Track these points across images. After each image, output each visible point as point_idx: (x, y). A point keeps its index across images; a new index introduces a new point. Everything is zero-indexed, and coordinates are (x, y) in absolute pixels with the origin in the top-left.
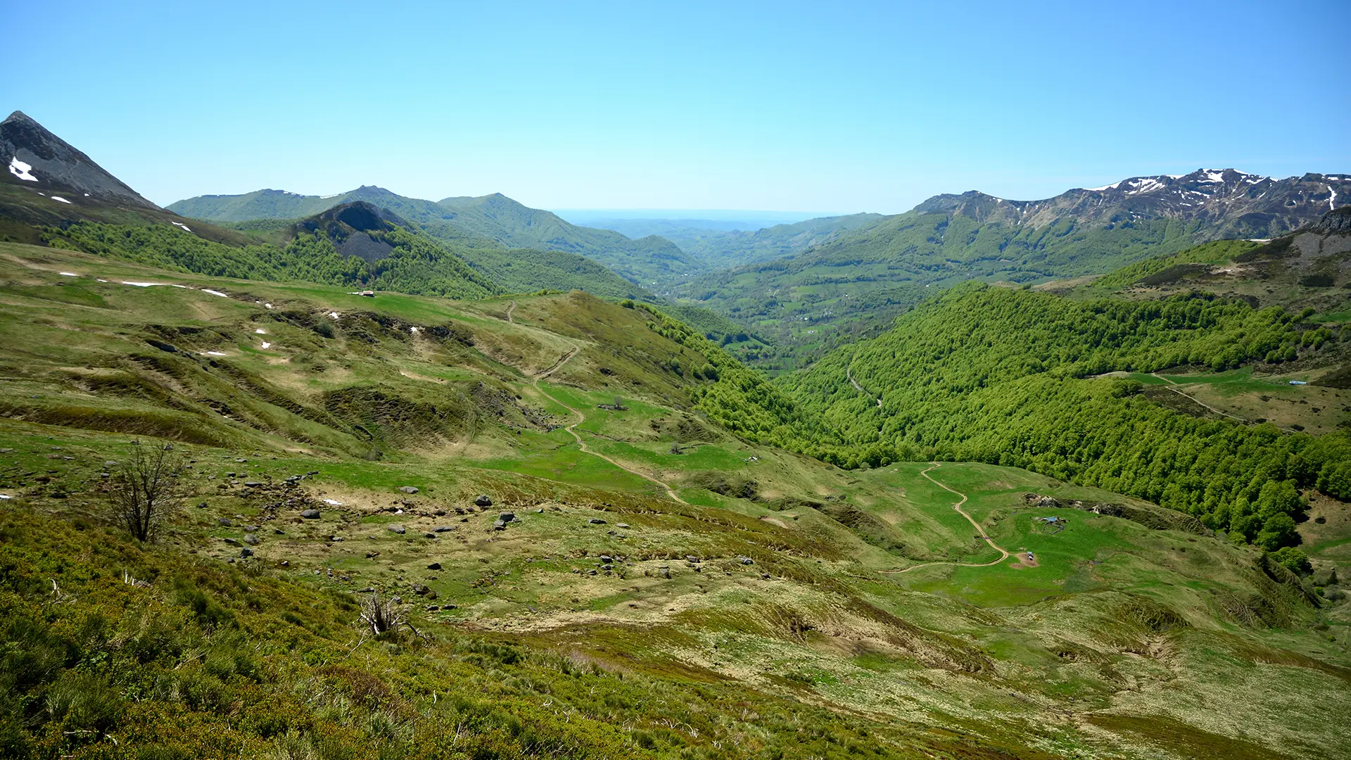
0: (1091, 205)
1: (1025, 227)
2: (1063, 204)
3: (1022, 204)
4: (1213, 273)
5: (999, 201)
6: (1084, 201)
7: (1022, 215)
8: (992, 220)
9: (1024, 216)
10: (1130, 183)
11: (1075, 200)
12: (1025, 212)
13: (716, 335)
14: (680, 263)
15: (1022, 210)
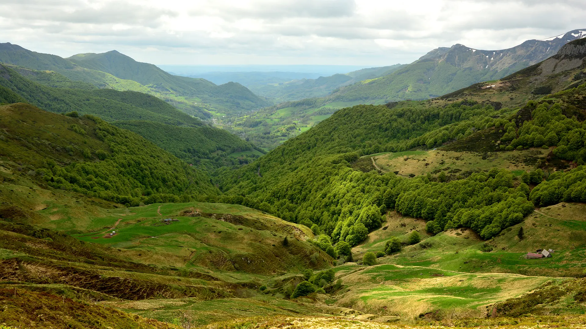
0: (541, 52)
1: (491, 70)
2: (520, 52)
3: (490, 53)
4: (483, 88)
5: (474, 51)
6: (536, 48)
7: (490, 60)
8: (466, 65)
9: (491, 62)
10: (573, 34)
11: (529, 48)
12: (492, 59)
13: (225, 148)
14: (250, 103)
15: (490, 58)
